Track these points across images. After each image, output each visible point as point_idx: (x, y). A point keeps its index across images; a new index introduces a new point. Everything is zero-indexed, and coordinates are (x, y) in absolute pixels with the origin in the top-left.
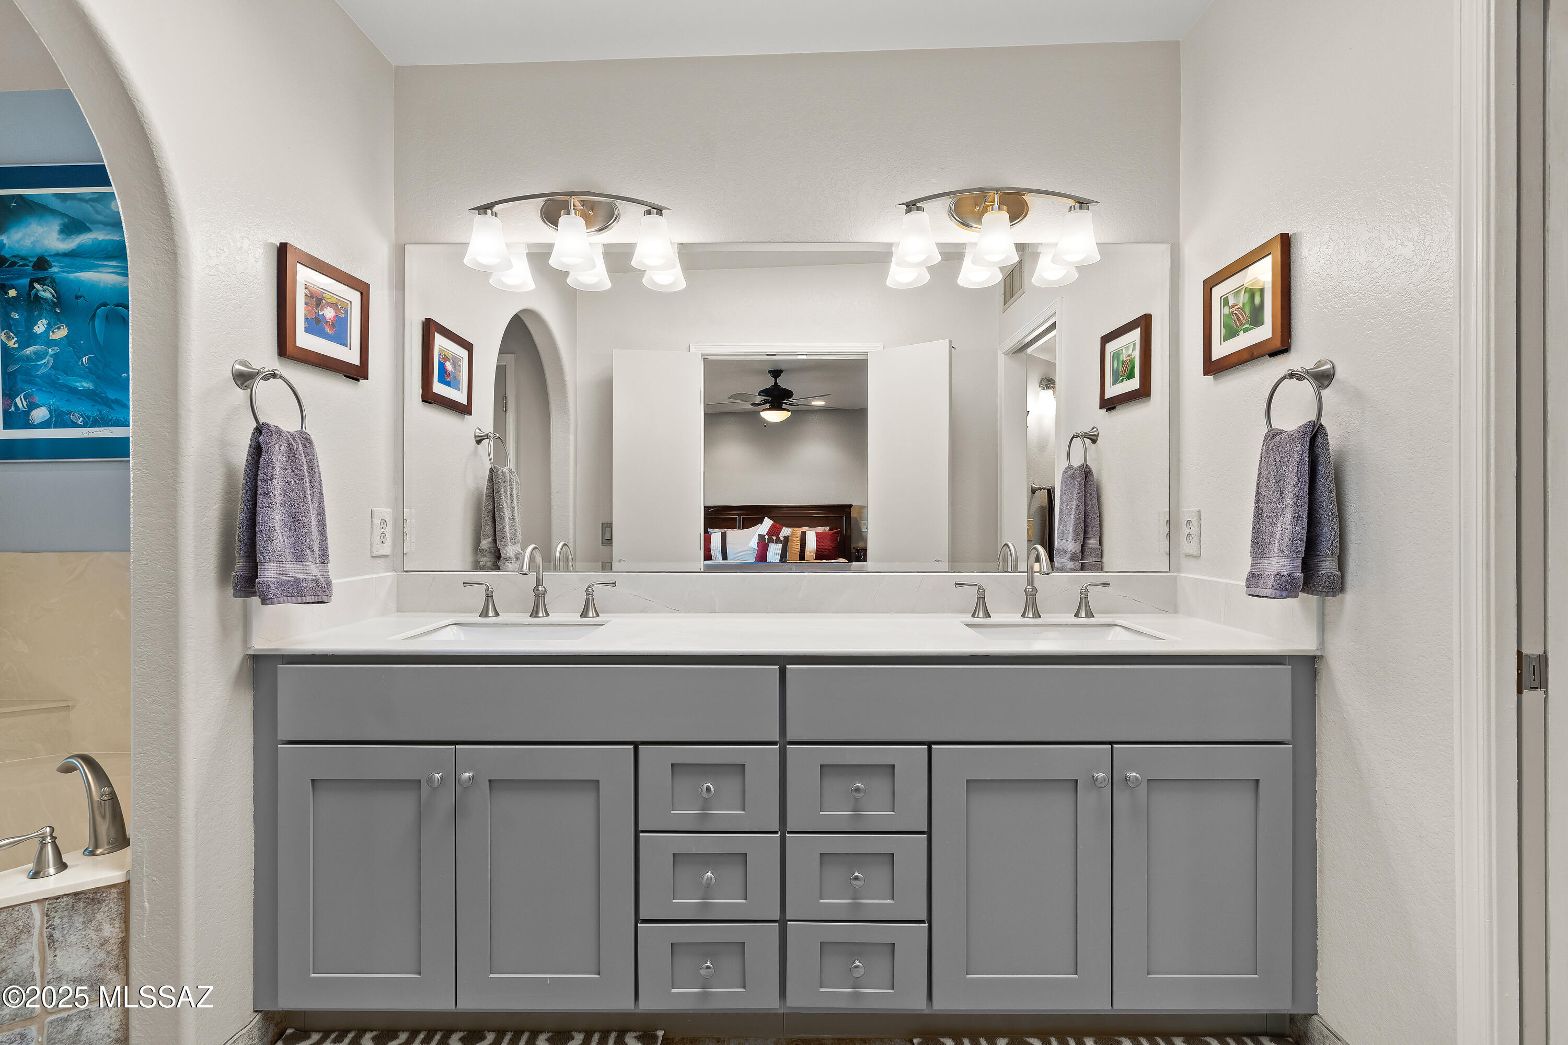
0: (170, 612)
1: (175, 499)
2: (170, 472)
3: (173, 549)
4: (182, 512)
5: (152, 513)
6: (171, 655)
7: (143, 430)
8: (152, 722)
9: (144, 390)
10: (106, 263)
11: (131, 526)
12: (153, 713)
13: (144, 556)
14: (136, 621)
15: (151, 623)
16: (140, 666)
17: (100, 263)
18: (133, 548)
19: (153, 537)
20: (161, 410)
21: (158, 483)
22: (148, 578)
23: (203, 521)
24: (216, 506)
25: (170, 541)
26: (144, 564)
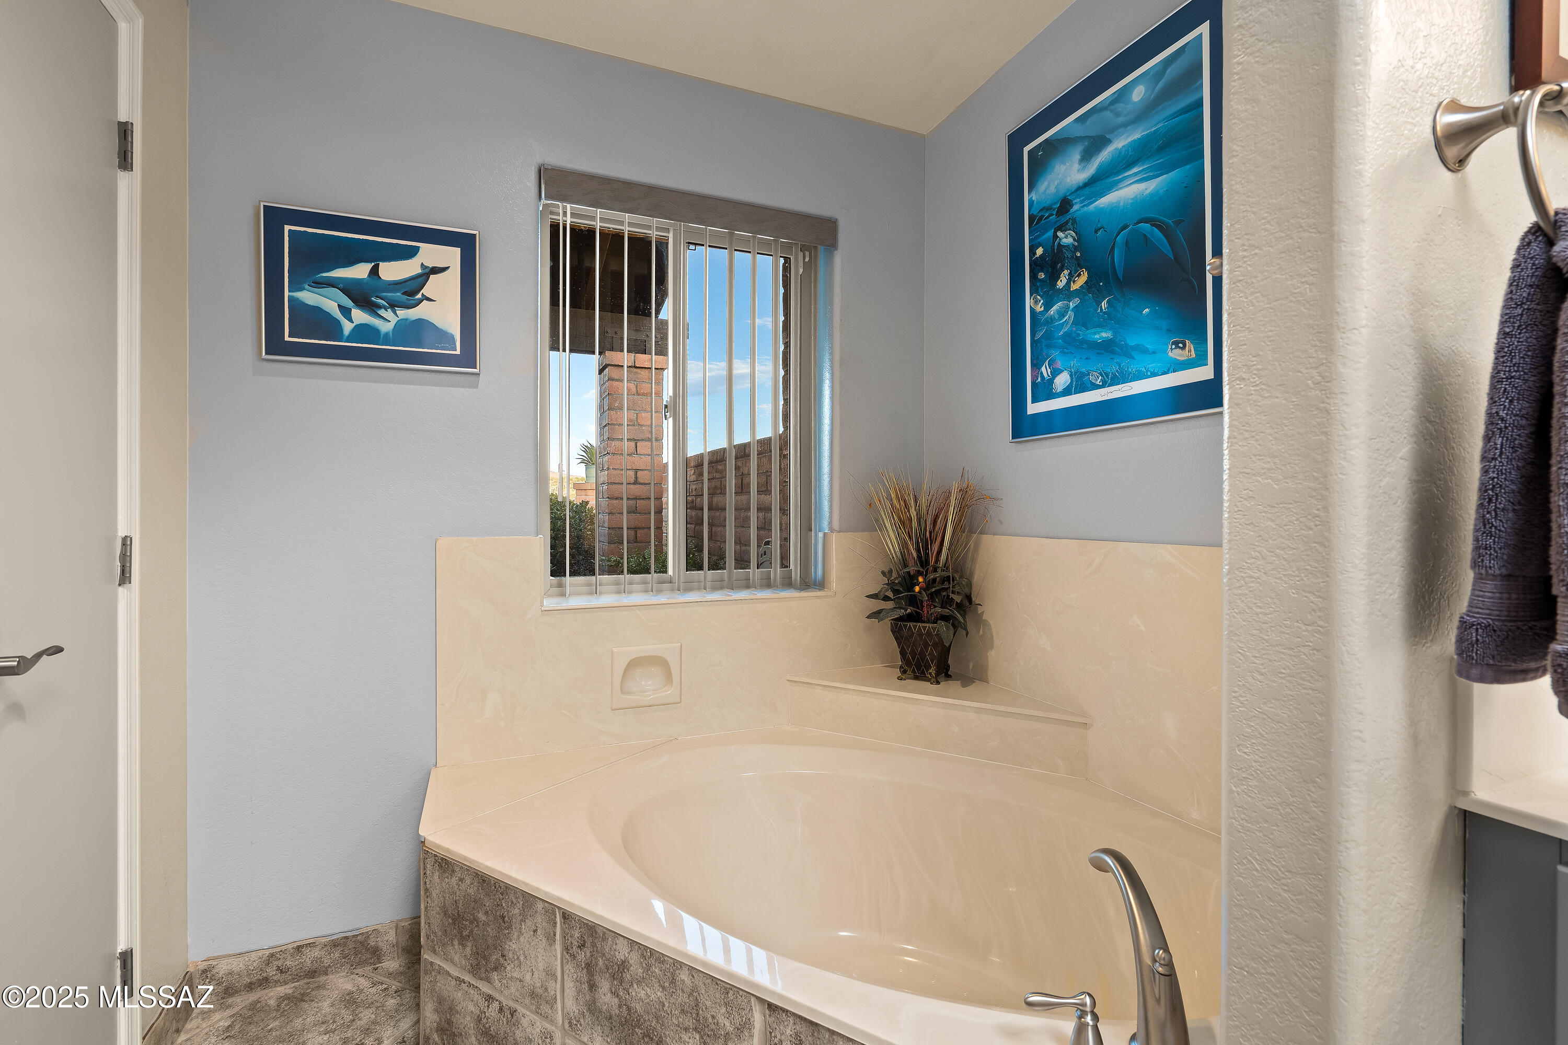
0: (1310, 692)
1: (1325, 433)
2: (1314, 372)
3: (1320, 549)
4: (1344, 463)
5: (1269, 469)
6: (1313, 789)
7: (1252, 293)
8: (1269, 917)
9: (1254, 209)
10: (1126, 174)
11: (1225, 497)
12: (1271, 899)
13: (1252, 561)
14: (1235, 692)
15: (1265, 703)
16: (1243, 787)
17: (1120, 177)
18: (1230, 541)
19: (1273, 521)
20: (1292, 238)
21: (1284, 401)
22: (1260, 607)
23: (1382, 484)
24: (1405, 450)
25: (1311, 529)
26: (1252, 577)
